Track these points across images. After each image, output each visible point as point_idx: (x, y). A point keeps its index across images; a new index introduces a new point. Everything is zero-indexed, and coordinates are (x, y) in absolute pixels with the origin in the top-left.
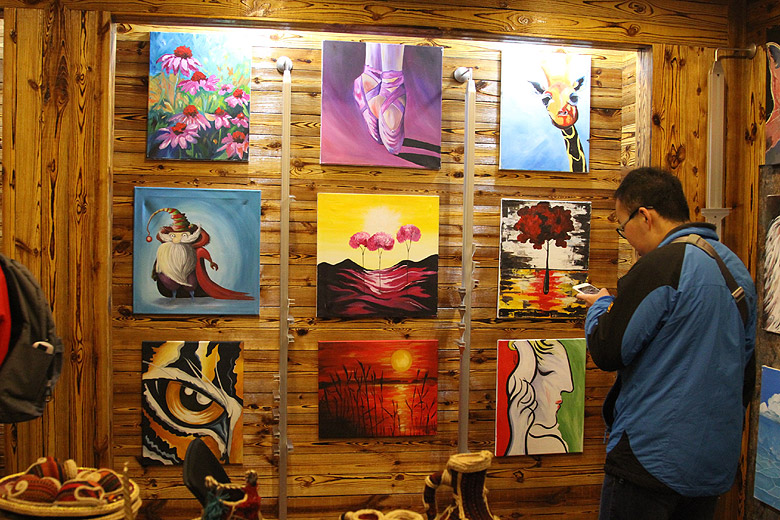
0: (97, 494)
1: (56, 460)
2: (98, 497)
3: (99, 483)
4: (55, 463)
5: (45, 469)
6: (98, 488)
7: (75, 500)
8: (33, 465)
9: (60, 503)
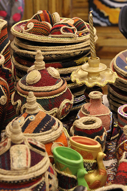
0: (73, 31)
1: (48, 12)
2: (74, 33)
3: (74, 25)
4: (48, 14)
5: (42, 17)
6: (74, 27)
7: (61, 34)
8: (35, 15)
9: (53, 35)
